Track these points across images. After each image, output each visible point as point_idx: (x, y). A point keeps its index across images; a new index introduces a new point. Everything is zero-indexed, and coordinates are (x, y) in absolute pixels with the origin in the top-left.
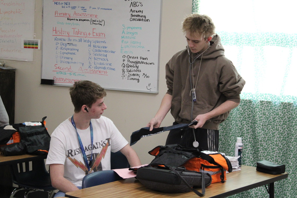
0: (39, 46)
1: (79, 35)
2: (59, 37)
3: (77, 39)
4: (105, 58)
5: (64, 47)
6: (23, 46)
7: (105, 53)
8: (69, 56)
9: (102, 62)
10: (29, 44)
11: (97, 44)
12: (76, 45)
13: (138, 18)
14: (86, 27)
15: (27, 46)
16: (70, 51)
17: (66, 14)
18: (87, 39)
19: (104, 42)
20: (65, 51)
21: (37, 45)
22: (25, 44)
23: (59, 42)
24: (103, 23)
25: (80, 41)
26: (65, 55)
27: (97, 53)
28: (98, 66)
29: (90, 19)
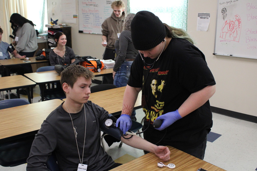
0: (78, 17)
1: (90, 12)
2: (84, 13)
3: (89, 13)
4: (99, 21)
5: (85, 17)
6: (73, 17)
7: (99, 19)
8: (87, 20)
9: (98, 22)
10: (75, 16)
11: (96, 15)
12: (89, 16)
13: (109, 3)
14: (92, 8)
15: (74, 17)
16: (87, 18)
17: (85, 3)
18: (93, 13)
19: (98, 14)
20: (86, 18)
21: (77, 16)
22: (74, 16)
23: (84, 14)
24: (97, 6)
25: (90, 14)
26: (86, 20)
27: (96, 19)
28: (97, 24)
29: (93, 4)
